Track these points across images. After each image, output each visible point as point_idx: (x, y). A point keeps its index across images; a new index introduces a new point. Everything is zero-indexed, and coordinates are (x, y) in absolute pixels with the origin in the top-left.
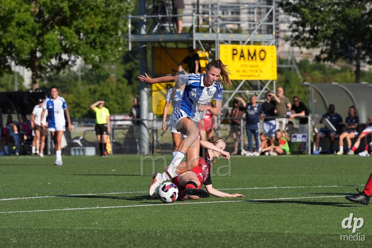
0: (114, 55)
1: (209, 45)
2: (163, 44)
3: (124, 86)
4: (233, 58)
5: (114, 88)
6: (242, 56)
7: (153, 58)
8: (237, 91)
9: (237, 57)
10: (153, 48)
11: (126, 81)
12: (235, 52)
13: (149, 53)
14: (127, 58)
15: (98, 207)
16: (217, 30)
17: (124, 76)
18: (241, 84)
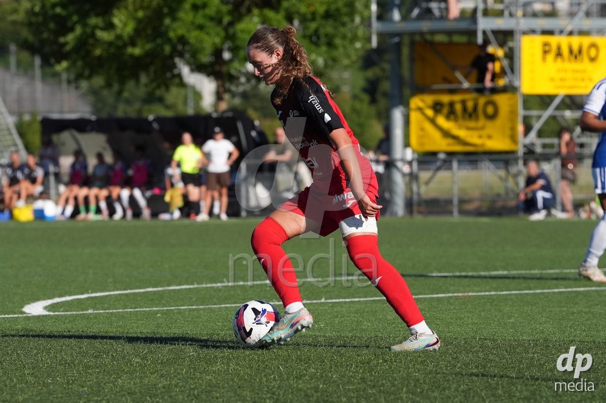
0: (348, 56)
1: (504, 36)
2: (428, 37)
3: (364, 106)
4: (544, 59)
5: (347, 109)
6: (559, 54)
7: (412, 60)
8: (549, 112)
9: (550, 57)
10: (413, 44)
11: (366, 98)
12: (547, 48)
13: (405, 51)
14: (369, 60)
15: (323, 300)
16: (517, 13)
17: (365, 90)
18: (557, 102)
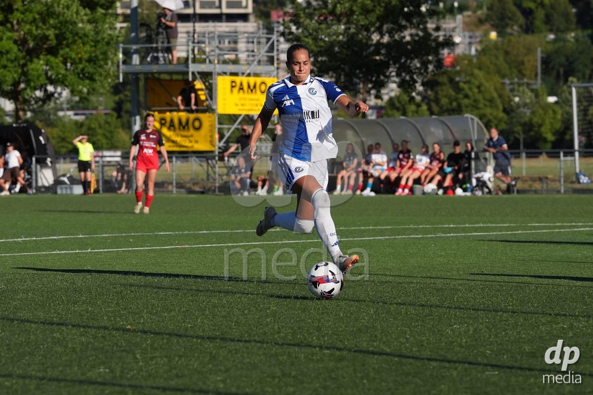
0: (103, 87)
1: (206, 76)
2: (156, 75)
3: (113, 120)
4: (232, 91)
5: (102, 122)
6: (241, 89)
7: (146, 91)
8: (235, 126)
9: (236, 90)
10: (146, 79)
11: (115, 114)
12: (234, 84)
13: (142, 83)
14: (117, 89)
15: (89, 250)
16: (214, 61)
17: (114, 110)
18: (240, 119)
